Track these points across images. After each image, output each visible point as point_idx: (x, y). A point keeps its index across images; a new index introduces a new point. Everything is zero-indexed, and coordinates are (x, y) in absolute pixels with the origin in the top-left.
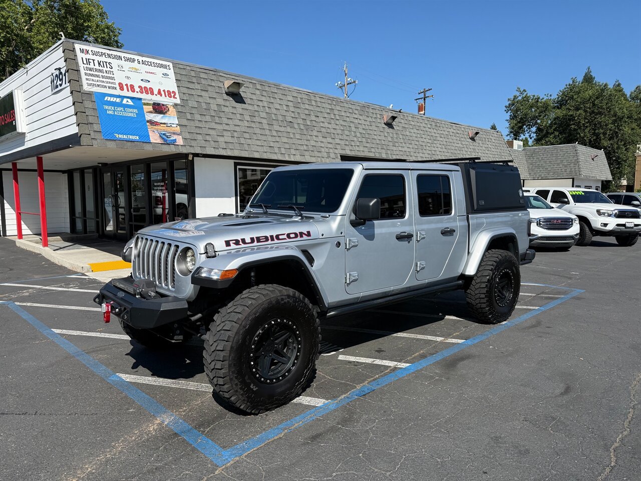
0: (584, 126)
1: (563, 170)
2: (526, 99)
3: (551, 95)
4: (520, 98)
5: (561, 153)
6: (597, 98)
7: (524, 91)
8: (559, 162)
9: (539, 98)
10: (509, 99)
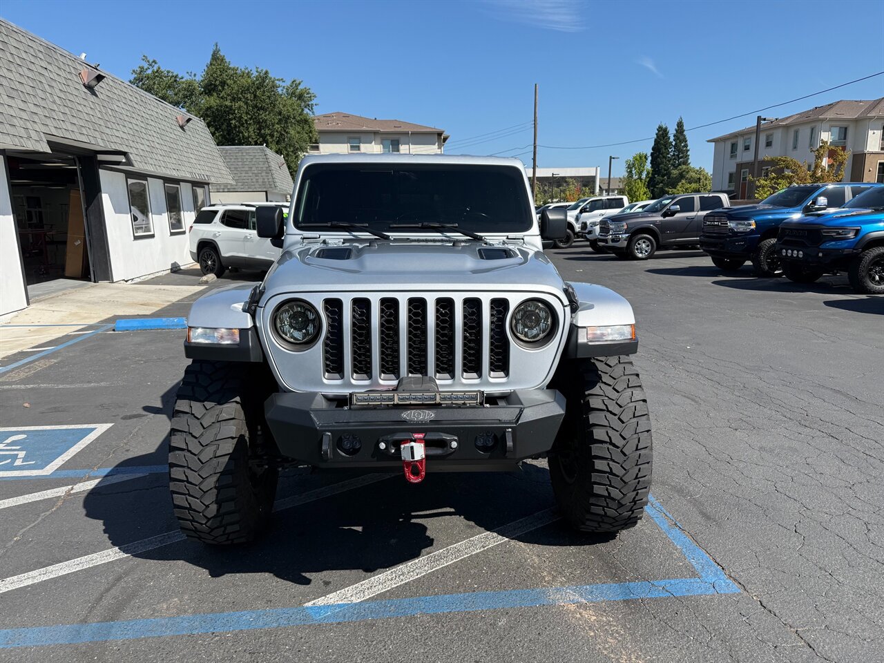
0: (246, 123)
1: (254, 180)
2: (158, 74)
3: (195, 75)
4: (149, 72)
5: (248, 157)
6: (258, 88)
7: (154, 62)
8: (247, 169)
9: (176, 76)
10: (134, 71)
